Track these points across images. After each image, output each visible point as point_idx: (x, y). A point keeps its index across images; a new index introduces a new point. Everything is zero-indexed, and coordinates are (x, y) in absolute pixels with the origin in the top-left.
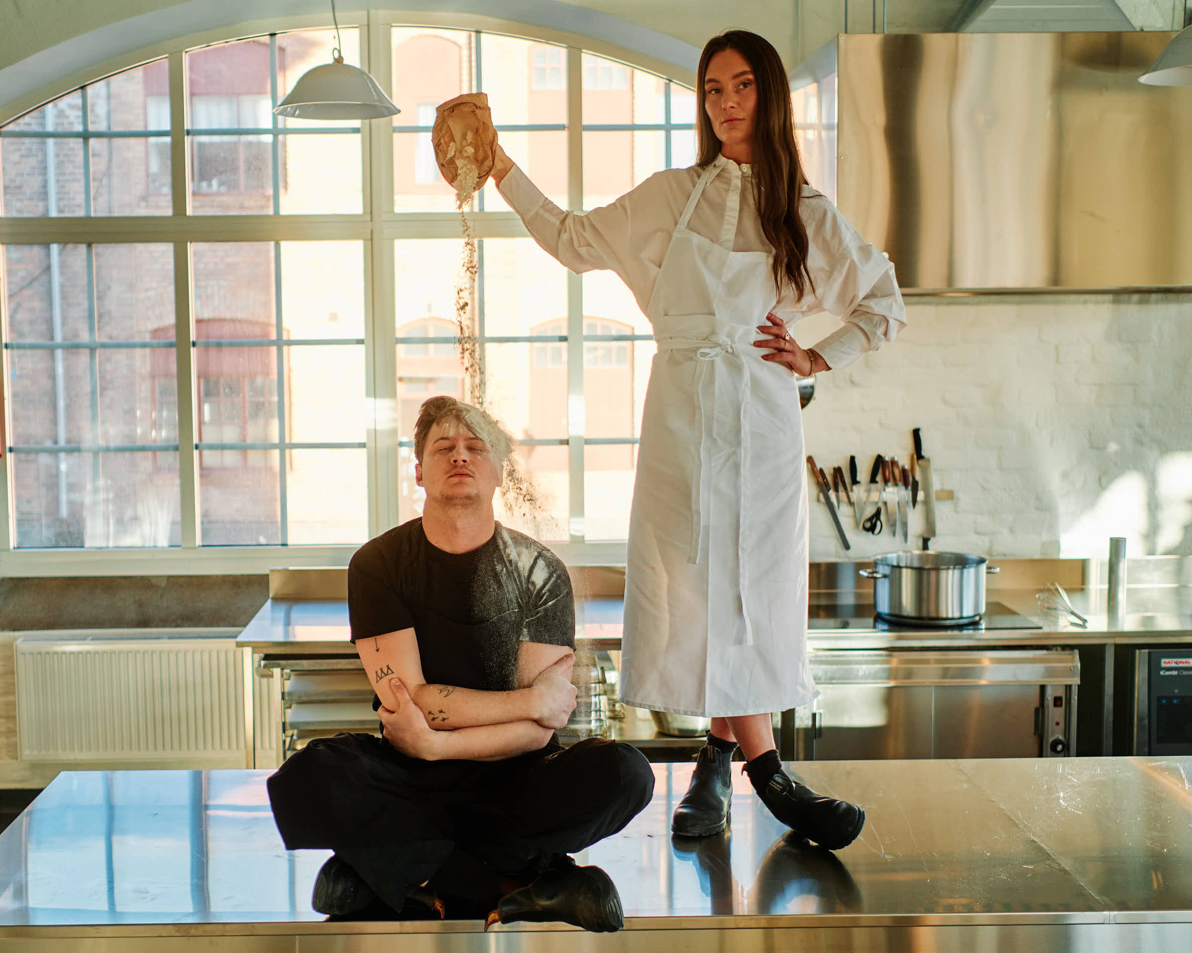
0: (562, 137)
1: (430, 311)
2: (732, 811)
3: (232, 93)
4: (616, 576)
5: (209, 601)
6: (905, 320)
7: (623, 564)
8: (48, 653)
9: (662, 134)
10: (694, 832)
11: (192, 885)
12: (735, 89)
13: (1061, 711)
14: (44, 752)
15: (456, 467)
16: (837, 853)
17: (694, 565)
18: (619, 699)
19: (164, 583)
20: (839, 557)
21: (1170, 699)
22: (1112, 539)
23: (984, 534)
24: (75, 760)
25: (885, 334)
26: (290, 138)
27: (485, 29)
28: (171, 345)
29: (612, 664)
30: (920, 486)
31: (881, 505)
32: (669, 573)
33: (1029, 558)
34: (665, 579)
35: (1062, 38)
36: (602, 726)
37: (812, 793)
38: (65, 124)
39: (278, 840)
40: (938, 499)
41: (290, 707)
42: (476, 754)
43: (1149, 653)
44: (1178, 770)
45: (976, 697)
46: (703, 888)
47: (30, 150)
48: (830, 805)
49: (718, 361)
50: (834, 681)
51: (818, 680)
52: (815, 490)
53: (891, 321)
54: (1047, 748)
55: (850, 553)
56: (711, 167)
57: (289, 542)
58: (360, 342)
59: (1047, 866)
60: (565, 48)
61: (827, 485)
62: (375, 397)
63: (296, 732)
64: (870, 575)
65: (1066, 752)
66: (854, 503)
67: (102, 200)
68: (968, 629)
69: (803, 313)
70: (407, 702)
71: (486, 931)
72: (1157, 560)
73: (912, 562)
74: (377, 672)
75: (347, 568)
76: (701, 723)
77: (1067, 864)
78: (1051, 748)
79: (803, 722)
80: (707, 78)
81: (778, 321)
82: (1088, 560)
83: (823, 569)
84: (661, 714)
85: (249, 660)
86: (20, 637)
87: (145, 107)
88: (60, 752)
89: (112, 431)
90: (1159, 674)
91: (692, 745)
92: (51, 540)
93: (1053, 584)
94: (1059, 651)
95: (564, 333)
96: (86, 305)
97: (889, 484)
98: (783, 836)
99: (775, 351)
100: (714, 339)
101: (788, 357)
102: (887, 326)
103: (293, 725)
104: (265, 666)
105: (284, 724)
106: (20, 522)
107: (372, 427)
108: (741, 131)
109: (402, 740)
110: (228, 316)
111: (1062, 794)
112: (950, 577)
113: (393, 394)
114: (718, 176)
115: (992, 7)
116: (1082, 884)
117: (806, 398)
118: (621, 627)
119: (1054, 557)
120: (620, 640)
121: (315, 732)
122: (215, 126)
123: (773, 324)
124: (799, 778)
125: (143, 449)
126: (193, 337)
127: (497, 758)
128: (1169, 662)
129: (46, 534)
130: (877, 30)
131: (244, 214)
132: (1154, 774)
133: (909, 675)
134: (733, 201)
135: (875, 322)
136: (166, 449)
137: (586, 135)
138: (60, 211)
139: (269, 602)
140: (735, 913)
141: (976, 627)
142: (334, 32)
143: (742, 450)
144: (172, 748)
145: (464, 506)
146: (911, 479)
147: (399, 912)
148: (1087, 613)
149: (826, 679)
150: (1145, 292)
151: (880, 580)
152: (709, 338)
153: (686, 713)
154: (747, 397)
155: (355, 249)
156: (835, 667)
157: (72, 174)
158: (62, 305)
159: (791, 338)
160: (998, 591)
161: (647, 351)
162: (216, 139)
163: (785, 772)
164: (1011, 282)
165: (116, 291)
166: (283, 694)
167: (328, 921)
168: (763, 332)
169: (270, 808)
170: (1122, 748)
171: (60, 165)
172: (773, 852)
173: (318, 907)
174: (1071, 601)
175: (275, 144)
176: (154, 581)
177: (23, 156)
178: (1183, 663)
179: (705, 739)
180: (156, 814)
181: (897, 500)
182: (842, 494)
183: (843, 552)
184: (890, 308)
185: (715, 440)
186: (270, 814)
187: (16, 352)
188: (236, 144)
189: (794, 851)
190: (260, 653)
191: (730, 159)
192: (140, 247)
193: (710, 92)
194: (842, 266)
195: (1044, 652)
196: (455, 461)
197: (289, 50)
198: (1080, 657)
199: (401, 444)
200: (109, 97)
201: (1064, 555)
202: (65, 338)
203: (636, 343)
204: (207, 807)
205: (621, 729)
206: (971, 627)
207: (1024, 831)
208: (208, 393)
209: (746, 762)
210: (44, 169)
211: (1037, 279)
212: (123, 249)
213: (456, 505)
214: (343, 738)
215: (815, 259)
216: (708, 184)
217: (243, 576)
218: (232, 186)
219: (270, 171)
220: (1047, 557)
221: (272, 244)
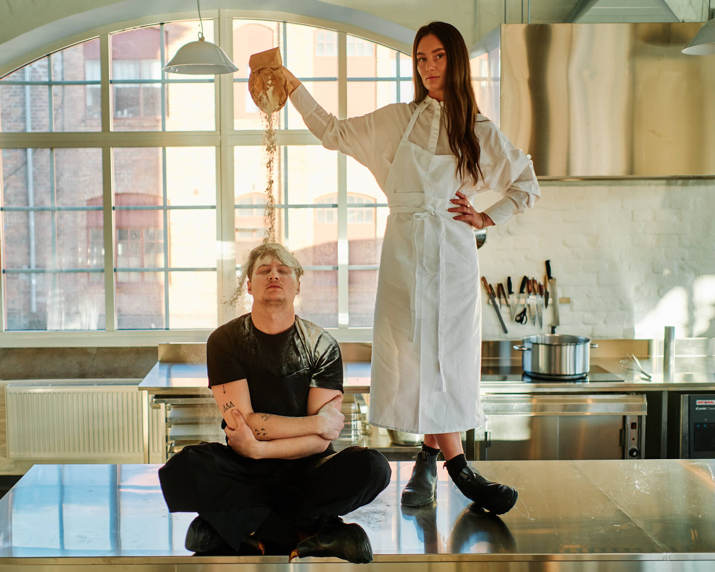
0: (335, 85)
1: (254, 189)
2: (437, 491)
3: (137, 58)
4: (367, 349)
5: (122, 363)
6: (540, 195)
7: (370, 342)
8: (25, 393)
9: (394, 83)
10: (414, 503)
11: (111, 533)
12: (434, 59)
13: (635, 431)
14: (22, 453)
15: (272, 282)
16: (501, 516)
17: (412, 343)
18: (368, 422)
19: (94, 352)
20: (501, 338)
21: (702, 424)
22: (666, 328)
23: (589, 324)
24: (41, 458)
25: (528, 203)
26: (171, 85)
27: (289, 21)
28: (99, 209)
29: (364, 402)
30: (550, 296)
31: (526, 306)
32: (398, 348)
33: (616, 339)
34: (396, 352)
35: (635, 26)
36: (358, 439)
37: (486, 480)
38: (36, 77)
39: (164, 506)
40: (561, 303)
41: (170, 427)
42: (284, 455)
43: (689, 397)
44: (707, 467)
45: (584, 423)
46: (419, 537)
47: (15, 92)
48: (497, 488)
49: (426, 220)
50: (498, 413)
51: (486, 412)
52: (486, 297)
53: (531, 196)
54: (627, 453)
55: (508, 335)
56: (422, 103)
57: (170, 327)
58: (213, 207)
59: (628, 526)
60: (337, 31)
61: (493, 294)
62: (222, 240)
63: (174, 441)
64: (520, 349)
65: (639, 456)
66: (510, 305)
67: (59, 122)
68: (579, 382)
69: (478, 191)
70: (242, 424)
71: (289, 563)
72: (693, 340)
73: (545, 340)
74: (224, 406)
75: (206, 343)
76: (418, 438)
77: (640, 524)
78: (630, 454)
79: (479, 437)
80: (418, 52)
81: (463, 196)
82: (652, 340)
83: (491, 345)
84: (394, 432)
85: (146, 398)
86: (8, 383)
87: (84, 67)
88: (32, 453)
89: (64, 260)
90: (695, 409)
91: (413, 451)
92: (26, 326)
93: (630, 354)
94: (635, 396)
95: (335, 202)
96: (48, 184)
97: (531, 294)
98: (468, 506)
99: (461, 214)
100: (424, 207)
101: (469, 218)
102: (529, 199)
103: (172, 438)
104: (155, 402)
105: (167, 437)
106: (9, 315)
107: (220, 258)
108: (438, 83)
109: (240, 447)
110: (133, 191)
111: (637, 482)
112: (568, 350)
113: (233, 239)
114: (427, 108)
115: (593, 8)
116: (650, 536)
117: (481, 242)
118: (369, 379)
119: (631, 338)
120: (369, 387)
121: (185, 442)
122: (126, 78)
123: (460, 198)
124: (477, 471)
125: (82, 271)
126: (113, 204)
127: (295, 458)
128: (701, 402)
129: (24, 322)
130: (524, 21)
131: (144, 130)
132: (693, 470)
133: (543, 409)
134: (435, 124)
135: (521, 196)
136: (96, 271)
137: (349, 84)
138: (33, 128)
139: (158, 363)
140: (439, 552)
141: (584, 380)
142: (199, 22)
143: (441, 275)
144: (99, 451)
145: (277, 306)
146: (544, 290)
147: (237, 551)
148: (651, 373)
149: (493, 412)
150: (686, 179)
151: (526, 351)
152: (421, 207)
153: (407, 431)
154: (444, 242)
155: (211, 151)
156: (499, 404)
157: (41, 106)
158: (34, 185)
159: (471, 206)
160: (597, 359)
161: (384, 213)
162: (127, 86)
163: (469, 467)
164: (604, 173)
165: (66, 176)
166: (166, 419)
167: (195, 555)
168: (454, 203)
169: (160, 488)
170: (673, 454)
171: (33, 101)
172: (462, 516)
173: (189, 547)
174: (641, 365)
175: (163, 88)
176: (89, 350)
177: (11, 96)
178: (710, 403)
179: (421, 447)
180: (91, 491)
181: (536, 303)
182: (503, 300)
183: (503, 334)
184: (530, 187)
185: (424, 267)
186: (160, 491)
187: (7, 213)
188: (139, 88)
189: (476, 515)
190: (152, 394)
191: (434, 98)
192: (81, 150)
193: (420, 60)
194: (501, 163)
195: (625, 396)
196: (271, 279)
197: (170, 33)
198: (647, 399)
199: (237, 269)
200: (63, 61)
201: (637, 337)
202: (35, 205)
203: (378, 208)
204: (120, 487)
205: (369, 441)
206: (581, 380)
207: (614, 504)
208: (121, 238)
209: (445, 461)
210: (24, 104)
211: (620, 170)
212: (70, 152)
213: (271, 305)
214: (205, 445)
215: (484, 159)
216: (420, 114)
217: (142, 347)
218: (136, 114)
219: (160, 105)
220: (628, 338)
221: (161, 149)
